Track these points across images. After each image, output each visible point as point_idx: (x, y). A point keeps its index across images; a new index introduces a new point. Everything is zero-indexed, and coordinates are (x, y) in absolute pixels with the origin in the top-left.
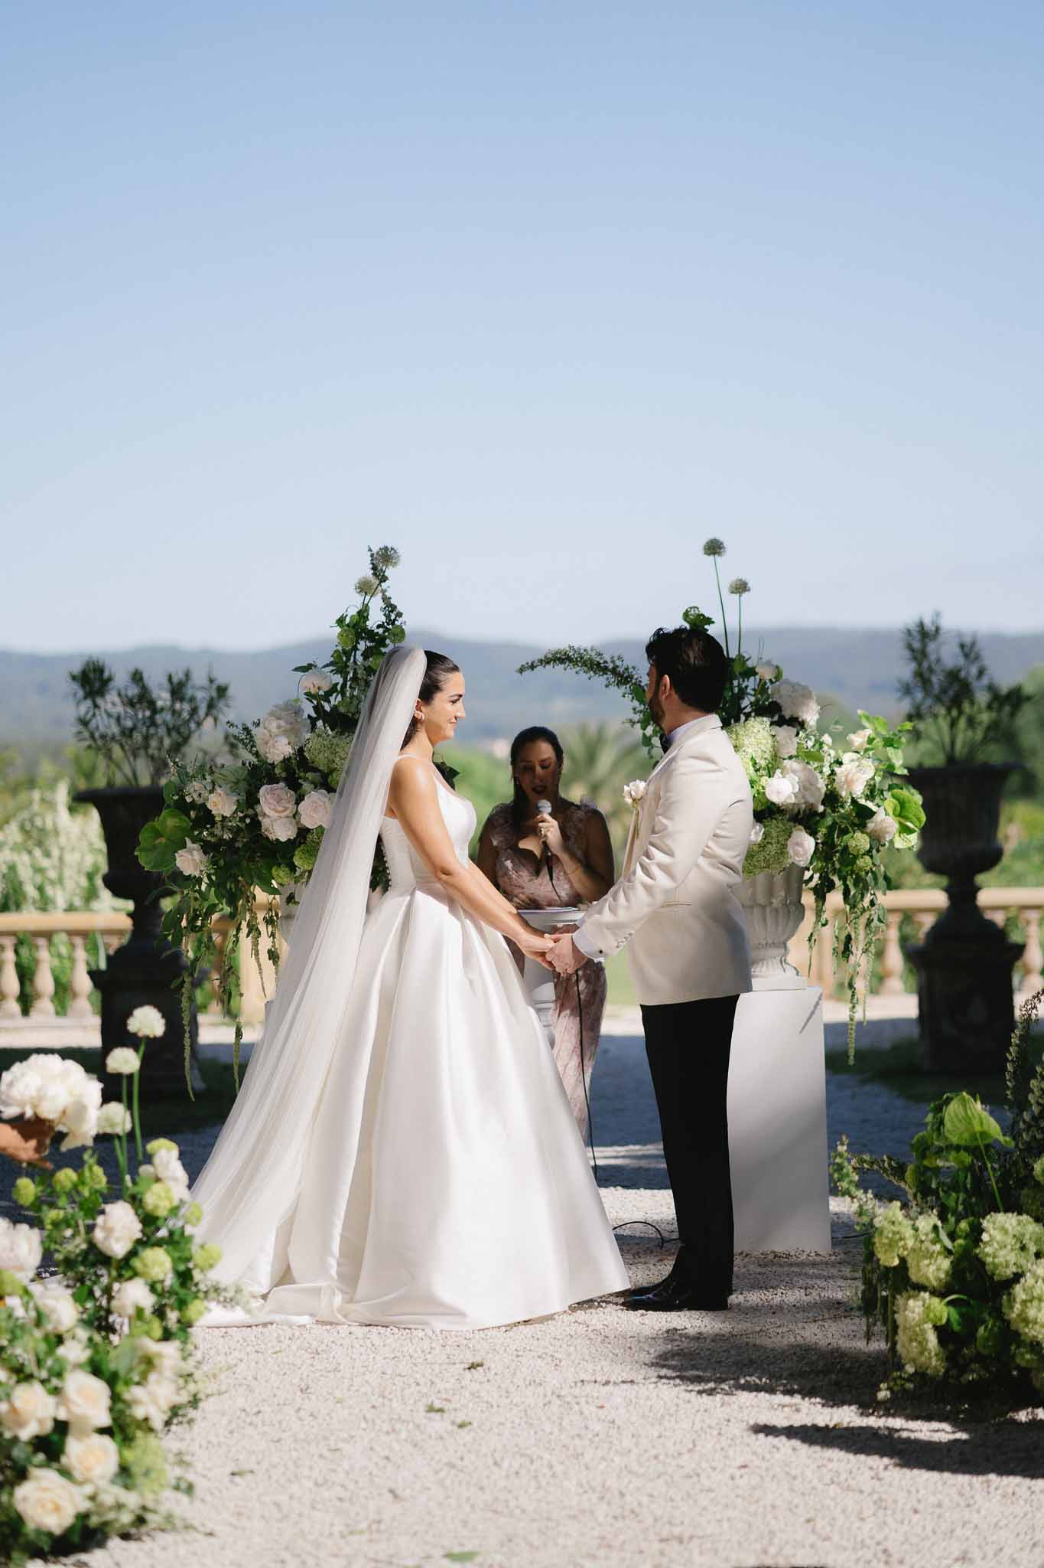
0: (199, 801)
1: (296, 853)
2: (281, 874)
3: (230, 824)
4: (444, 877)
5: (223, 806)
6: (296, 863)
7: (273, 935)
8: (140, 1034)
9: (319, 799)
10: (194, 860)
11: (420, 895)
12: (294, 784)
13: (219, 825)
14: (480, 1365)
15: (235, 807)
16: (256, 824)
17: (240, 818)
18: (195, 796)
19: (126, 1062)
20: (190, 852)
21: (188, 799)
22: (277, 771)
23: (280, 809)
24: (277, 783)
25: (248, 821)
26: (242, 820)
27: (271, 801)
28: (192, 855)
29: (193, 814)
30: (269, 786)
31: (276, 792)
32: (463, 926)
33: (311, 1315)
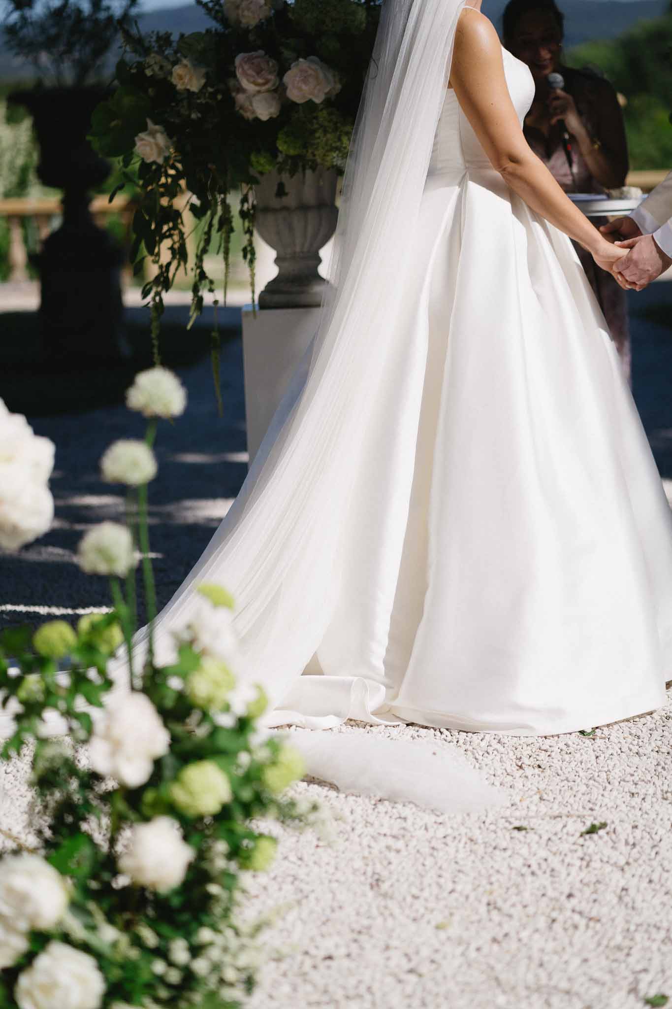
0: (161, 75)
1: (280, 136)
2: (262, 161)
3: (199, 101)
4: (510, 166)
5: (190, 79)
6: (280, 148)
7: (249, 232)
8: (148, 412)
9: (309, 67)
10: (157, 145)
11: (476, 190)
12: (273, 52)
13: (185, 103)
14: (604, 825)
15: (203, 81)
16: (229, 102)
17: (210, 93)
18: (156, 68)
19: (135, 464)
20: (153, 134)
21: (148, 73)
22: (251, 37)
23: (260, 81)
24: (255, 50)
25: (219, 97)
26: (213, 95)
27: (250, 72)
28: (154, 138)
29: (151, 91)
30: (246, 55)
31: (255, 61)
32: (530, 232)
33: (337, 715)
